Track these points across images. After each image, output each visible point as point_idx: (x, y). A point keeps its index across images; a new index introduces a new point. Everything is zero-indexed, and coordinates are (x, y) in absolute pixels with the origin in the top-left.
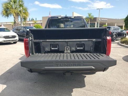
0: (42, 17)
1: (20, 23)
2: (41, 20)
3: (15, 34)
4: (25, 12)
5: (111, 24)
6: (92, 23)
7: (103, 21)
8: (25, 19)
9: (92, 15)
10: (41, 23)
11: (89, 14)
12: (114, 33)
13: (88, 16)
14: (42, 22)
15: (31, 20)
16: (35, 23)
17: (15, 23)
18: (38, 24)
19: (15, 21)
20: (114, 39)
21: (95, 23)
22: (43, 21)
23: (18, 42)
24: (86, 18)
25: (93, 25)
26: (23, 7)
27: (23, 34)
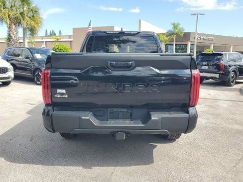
0: (73, 29)
1: (22, 41)
2: (70, 36)
3: (7, 65)
4: (33, 16)
5: (221, 47)
6: (181, 45)
7: (204, 41)
8: (33, 31)
9: (180, 27)
10: (71, 42)
11: (174, 24)
12: (230, 66)
13: (172, 29)
14: (71, 40)
15: (49, 34)
16: (57, 41)
17: (9, 39)
18: (62, 43)
19: (9, 35)
20: (231, 80)
21: (186, 45)
22: (74, 36)
23: (12, 83)
24: (169, 34)
25: (182, 48)
26: (28, 4)
27: (26, 65)
